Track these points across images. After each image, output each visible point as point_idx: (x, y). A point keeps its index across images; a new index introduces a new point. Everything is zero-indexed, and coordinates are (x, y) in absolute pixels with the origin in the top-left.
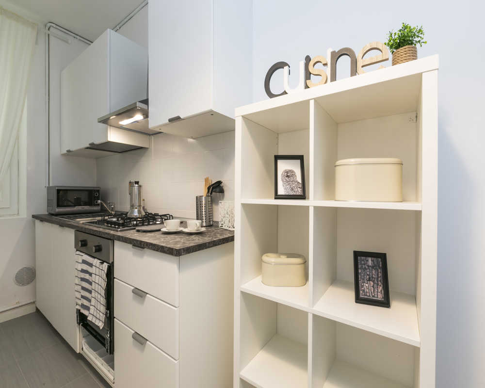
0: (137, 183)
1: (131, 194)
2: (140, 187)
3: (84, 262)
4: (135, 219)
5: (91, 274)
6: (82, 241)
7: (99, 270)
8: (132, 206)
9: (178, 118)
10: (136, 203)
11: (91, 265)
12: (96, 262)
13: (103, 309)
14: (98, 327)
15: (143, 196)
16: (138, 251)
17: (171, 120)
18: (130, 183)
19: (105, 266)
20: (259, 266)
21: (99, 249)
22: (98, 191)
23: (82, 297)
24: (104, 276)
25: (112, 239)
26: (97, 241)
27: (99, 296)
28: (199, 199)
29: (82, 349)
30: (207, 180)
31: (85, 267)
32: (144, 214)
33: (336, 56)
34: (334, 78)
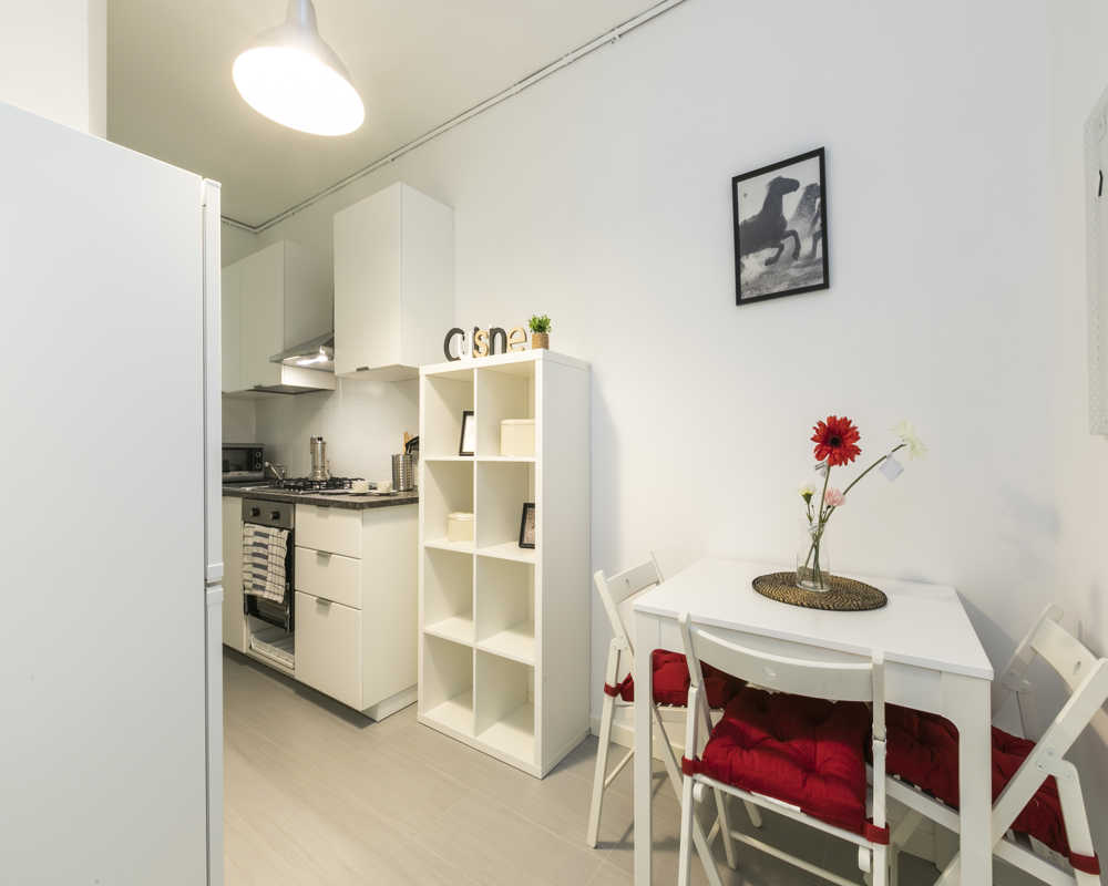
0: (320, 439)
1: (313, 452)
2: (324, 444)
3: (257, 534)
4: (319, 483)
5: (266, 547)
6: (254, 510)
7: (277, 539)
8: (315, 467)
9: (366, 369)
10: (319, 464)
11: (266, 536)
12: (274, 531)
13: (282, 581)
14: (276, 602)
15: (328, 456)
16: (322, 510)
17: (359, 370)
18: (312, 439)
19: (285, 533)
20: (446, 524)
21: (276, 516)
22: (260, 450)
23: (255, 576)
24: (285, 545)
25: (293, 502)
26: (275, 506)
27: (277, 568)
28: (395, 459)
29: (251, 647)
30: (406, 435)
31: (259, 539)
32: (328, 477)
33: (493, 332)
34: (491, 351)
